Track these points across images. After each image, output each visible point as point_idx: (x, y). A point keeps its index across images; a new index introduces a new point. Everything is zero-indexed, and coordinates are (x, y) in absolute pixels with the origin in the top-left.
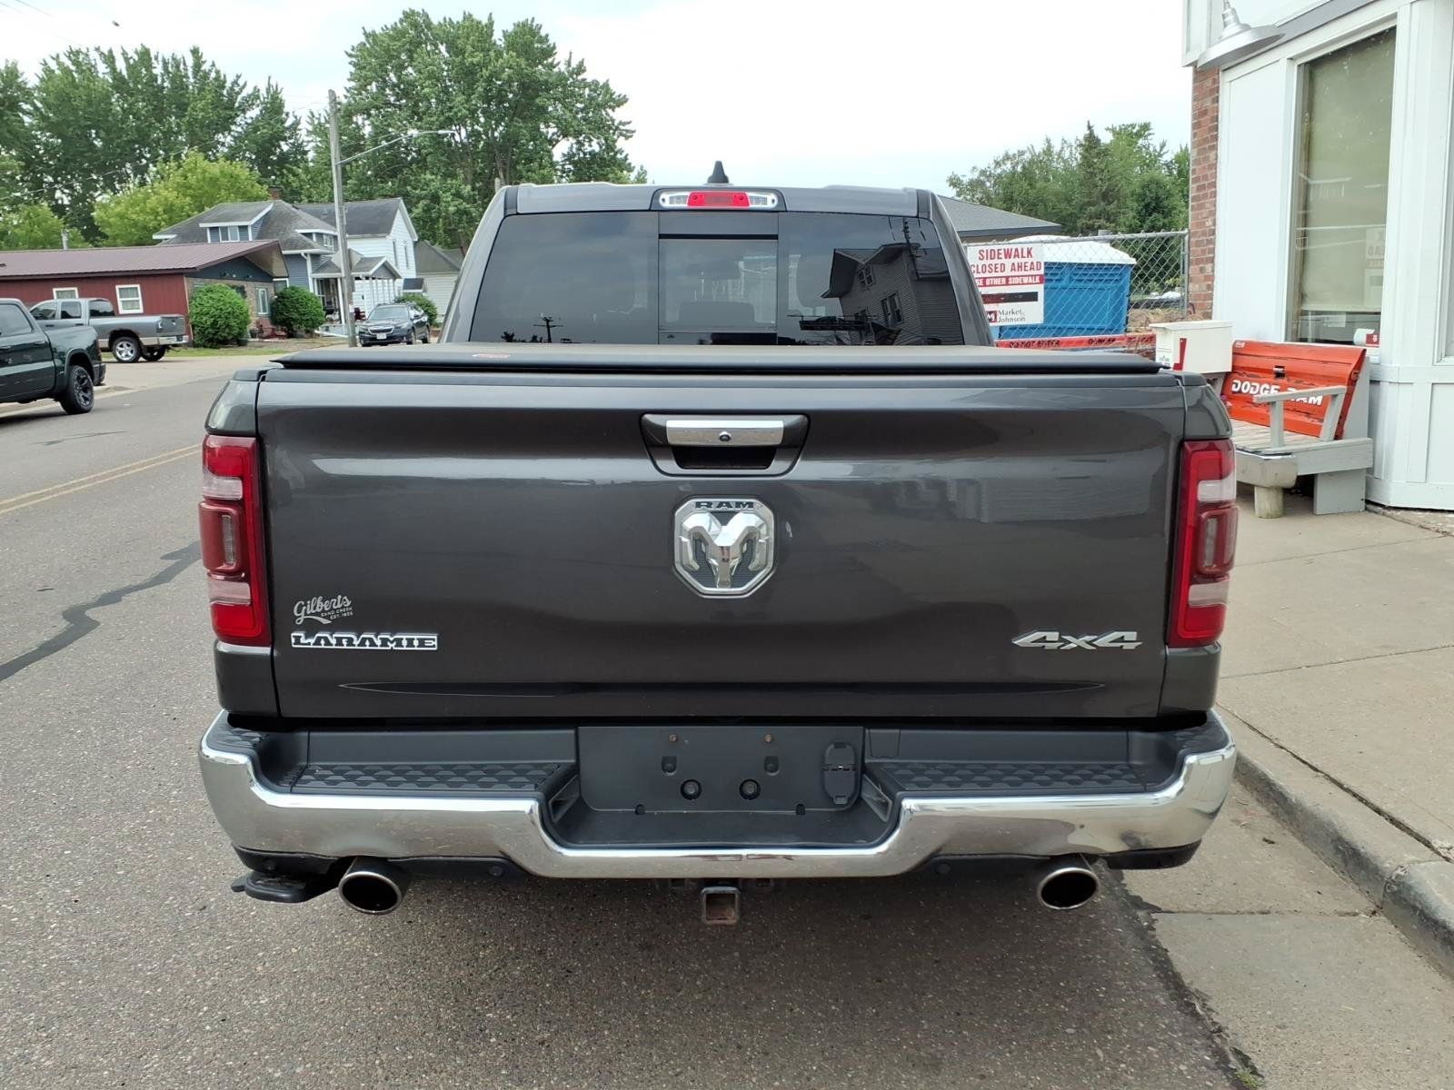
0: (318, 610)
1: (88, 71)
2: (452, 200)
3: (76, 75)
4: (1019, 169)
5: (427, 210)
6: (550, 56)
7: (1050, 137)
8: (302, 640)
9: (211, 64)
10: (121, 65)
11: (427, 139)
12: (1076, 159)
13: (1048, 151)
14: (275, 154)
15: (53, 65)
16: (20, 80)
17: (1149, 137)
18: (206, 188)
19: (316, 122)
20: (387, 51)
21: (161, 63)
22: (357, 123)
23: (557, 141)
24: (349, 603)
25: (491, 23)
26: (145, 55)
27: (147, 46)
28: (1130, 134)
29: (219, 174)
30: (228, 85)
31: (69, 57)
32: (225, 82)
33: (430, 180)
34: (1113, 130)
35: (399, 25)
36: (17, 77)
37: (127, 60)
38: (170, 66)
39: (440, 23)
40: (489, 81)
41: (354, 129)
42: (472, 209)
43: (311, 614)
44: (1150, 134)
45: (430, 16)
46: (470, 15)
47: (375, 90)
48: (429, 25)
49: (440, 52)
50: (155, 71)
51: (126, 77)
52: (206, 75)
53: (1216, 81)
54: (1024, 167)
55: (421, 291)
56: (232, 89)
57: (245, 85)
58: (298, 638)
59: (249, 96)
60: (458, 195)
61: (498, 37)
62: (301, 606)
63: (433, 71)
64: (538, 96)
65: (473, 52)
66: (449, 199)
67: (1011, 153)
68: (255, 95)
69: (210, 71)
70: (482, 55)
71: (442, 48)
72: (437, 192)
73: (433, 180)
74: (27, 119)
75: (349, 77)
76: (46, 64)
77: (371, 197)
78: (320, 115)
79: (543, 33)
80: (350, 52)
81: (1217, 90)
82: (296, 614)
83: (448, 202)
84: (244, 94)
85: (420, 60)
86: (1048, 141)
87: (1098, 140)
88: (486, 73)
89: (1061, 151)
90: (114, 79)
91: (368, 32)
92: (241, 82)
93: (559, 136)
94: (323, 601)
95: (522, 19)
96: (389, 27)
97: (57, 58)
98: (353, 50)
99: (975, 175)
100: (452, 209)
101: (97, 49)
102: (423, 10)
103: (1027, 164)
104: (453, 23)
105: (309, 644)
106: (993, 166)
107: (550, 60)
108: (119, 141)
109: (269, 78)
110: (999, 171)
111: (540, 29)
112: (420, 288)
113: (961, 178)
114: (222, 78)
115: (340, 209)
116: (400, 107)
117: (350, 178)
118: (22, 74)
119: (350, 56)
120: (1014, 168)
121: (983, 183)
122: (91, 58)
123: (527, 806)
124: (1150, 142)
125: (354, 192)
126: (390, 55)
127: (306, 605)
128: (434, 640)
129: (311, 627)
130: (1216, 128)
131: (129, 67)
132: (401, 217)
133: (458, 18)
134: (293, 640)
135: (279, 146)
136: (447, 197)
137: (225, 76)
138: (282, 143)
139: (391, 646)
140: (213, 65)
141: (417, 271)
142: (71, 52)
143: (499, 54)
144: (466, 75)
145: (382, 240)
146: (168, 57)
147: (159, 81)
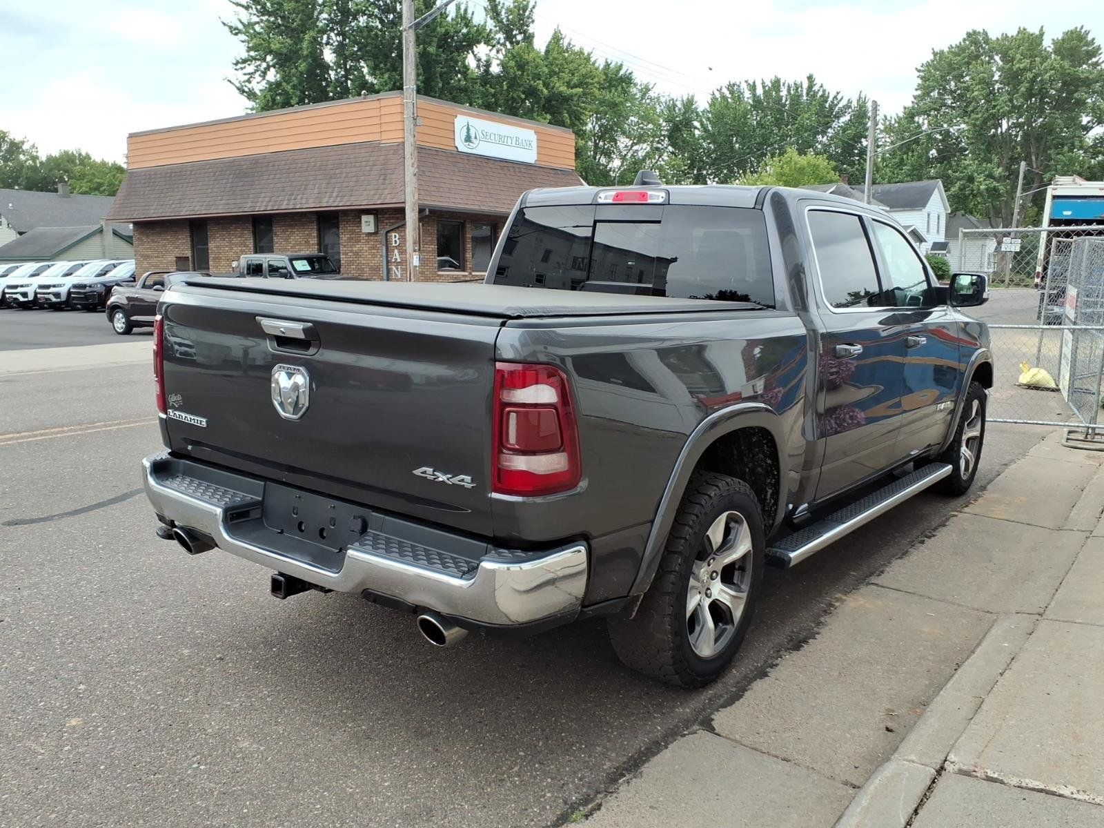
1: (738, 98)
2: (985, 180)
3: (730, 100)
5: (962, 189)
6: (1095, 56)
9: (820, 85)
10: (760, 91)
11: (971, 132)
14: (856, 149)
15: (718, 95)
16: (694, 107)
18: (795, 175)
19: (888, 123)
20: (950, 65)
21: (786, 87)
22: (918, 122)
23: (1092, 128)
24: (181, 398)
25: (1042, 34)
26: (776, 84)
27: (779, 77)
29: (806, 165)
30: (830, 99)
31: (728, 89)
32: (828, 97)
33: (968, 165)
35: (962, 43)
36: (692, 104)
37: (764, 87)
38: (792, 89)
39: (997, 39)
40: (1033, 80)
41: (916, 128)
42: (1000, 187)
43: (173, 402)
45: (989, 34)
46: (1024, 29)
47: (936, 96)
48: (987, 41)
49: (995, 61)
50: (781, 94)
51: (762, 98)
52: (816, 93)
55: (945, 252)
56: (832, 102)
57: (842, 98)
58: (170, 412)
59: (844, 107)
60: (990, 176)
61: (1047, 44)
63: (984, 78)
64: (1076, 91)
65: (1021, 60)
66: (981, 179)
68: (848, 106)
69: (819, 90)
70: (1029, 61)
71: (997, 58)
72: (972, 173)
73: (971, 165)
74: (697, 133)
75: (916, 87)
76: (714, 94)
77: (920, 179)
78: (891, 118)
79: (1090, 38)
80: (919, 68)
82: (170, 401)
83: (980, 182)
84: (840, 105)
85: (974, 70)
88: (1029, 75)
90: (754, 101)
91: (936, 51)
92: (839, 97)
93: (1094, 124)
94: (175, 396)
95: (1072, 28)
96: (954, 46)
97: (720, 90)
98: (922, 66)
100: (982, 187)
101: (746, 82)
102: (984, 30)
104: (1008, 37)
105: (172, 416)
107: (1094, 60)
108: (749, 144)
109: (861, 92)
111: (1087, 34)
112: (945, 250)
114: (827, 95)
115: (869, 190)
116: (953, 108)
117: (906, 165)
118: (696, 102)
119: (919, 71)
122: (742, 88)
123: (218, 510)
125: (907, 176)
126: (951, 67)
127: (171, 397)
128: (205, 422)
129: (173, 408)
131: (765, 92)
132: (938, 194)
133: (1013, 32)
135: (861, 142)
136: (980, 178)
137: (829, 93)
138: (863, 140)
139: (192, 422)
140: (821, 86)
141: (946, 237)
142: (730, 85)
143: (1045, 59)
144: (1013, 78)
145: (919, 213)
146: (792, 83)
147: (784, 101)
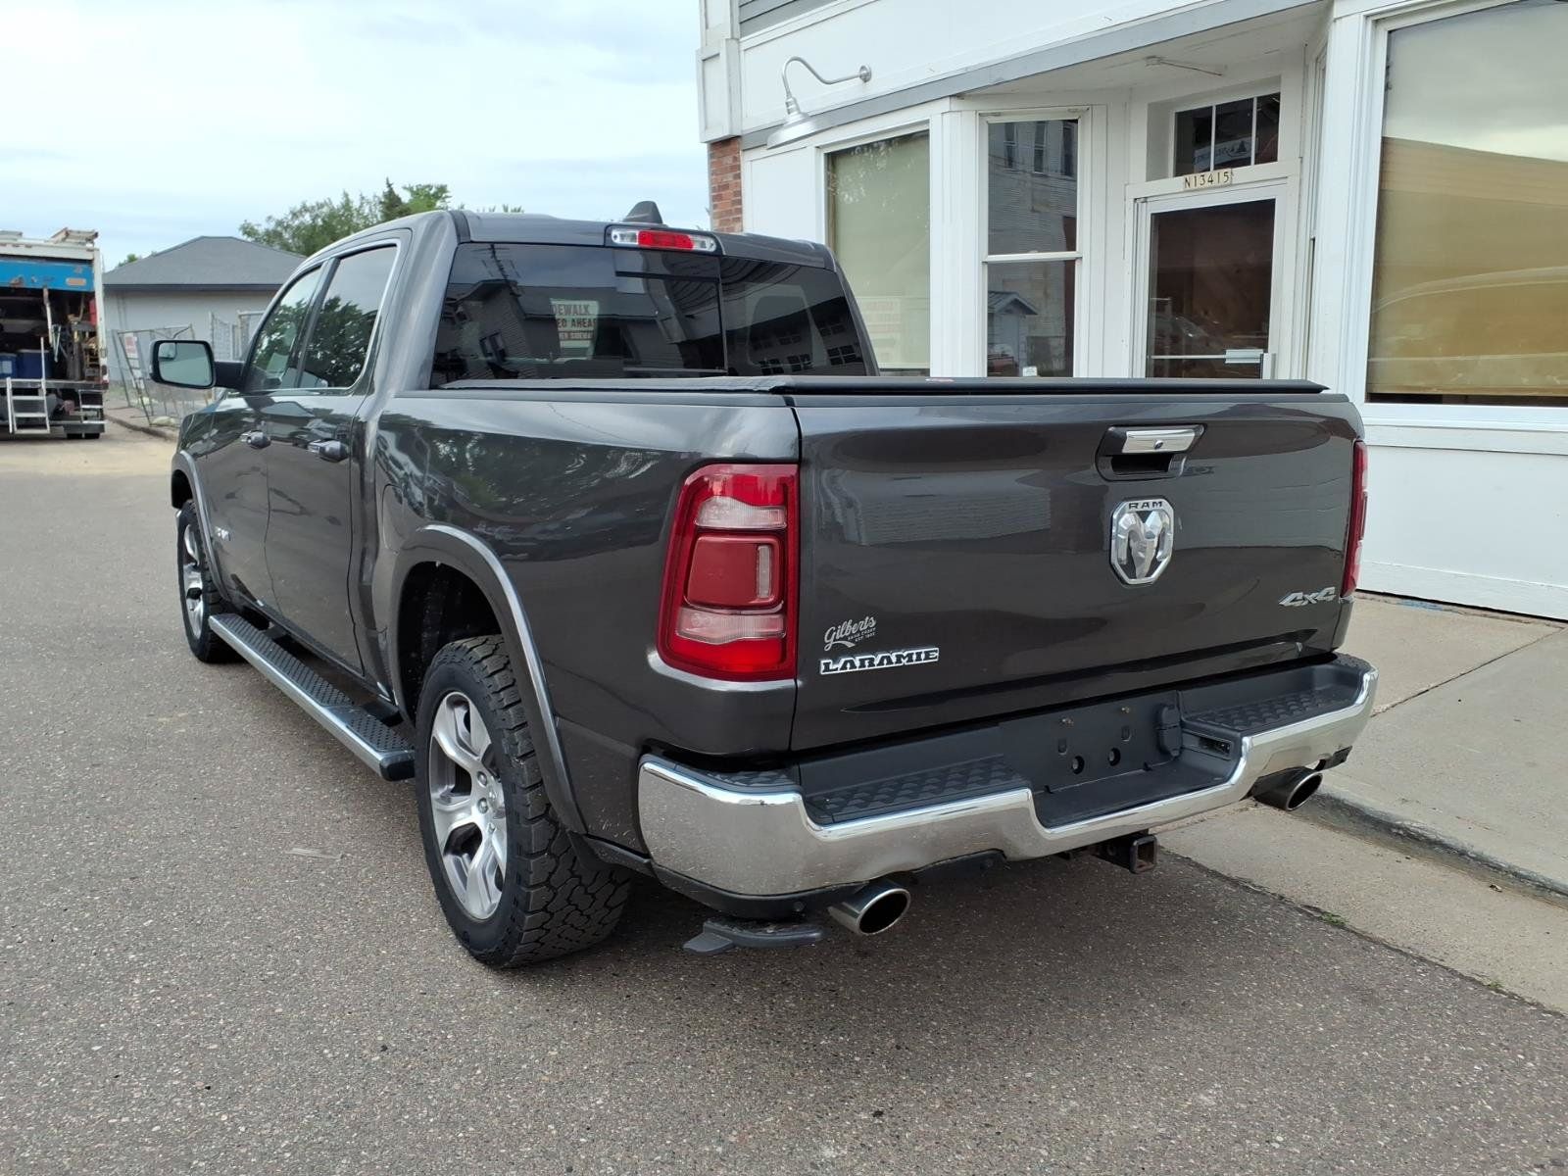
0: (847, 634)
4: (320, 222)
7: (347, 191)
8: (831, 667)
12: (376, 216)
13: (347, 205)
17: (447, 200)
24: (874, 624)
28: (428, 195)
34: (410, 189)
43: (840, 639)
44: (447, 197)
53: (736, 159)
54: (323, 220)
58: (827, 665)
62: (832, 632)
67: (308, 205)
81: (738, 167)
82: (827, 641)
86: (346, 195)
87: (399, 199)
89: (361, 207)
94: (852, 625)
99: (271, 226)
103: (326, 219)
105: (836, 669)
106: (290, 217)
110: (297, 222)
113: (256, 228)
120: (313, 220)
121: (280, 235)
123: (1022, 797)
124: (449, 205)
127: (836, 631)
128: (936, 651)
129: (837, 652)
130: (740, 202)
134: (823, 668)
139: (904, 661)
